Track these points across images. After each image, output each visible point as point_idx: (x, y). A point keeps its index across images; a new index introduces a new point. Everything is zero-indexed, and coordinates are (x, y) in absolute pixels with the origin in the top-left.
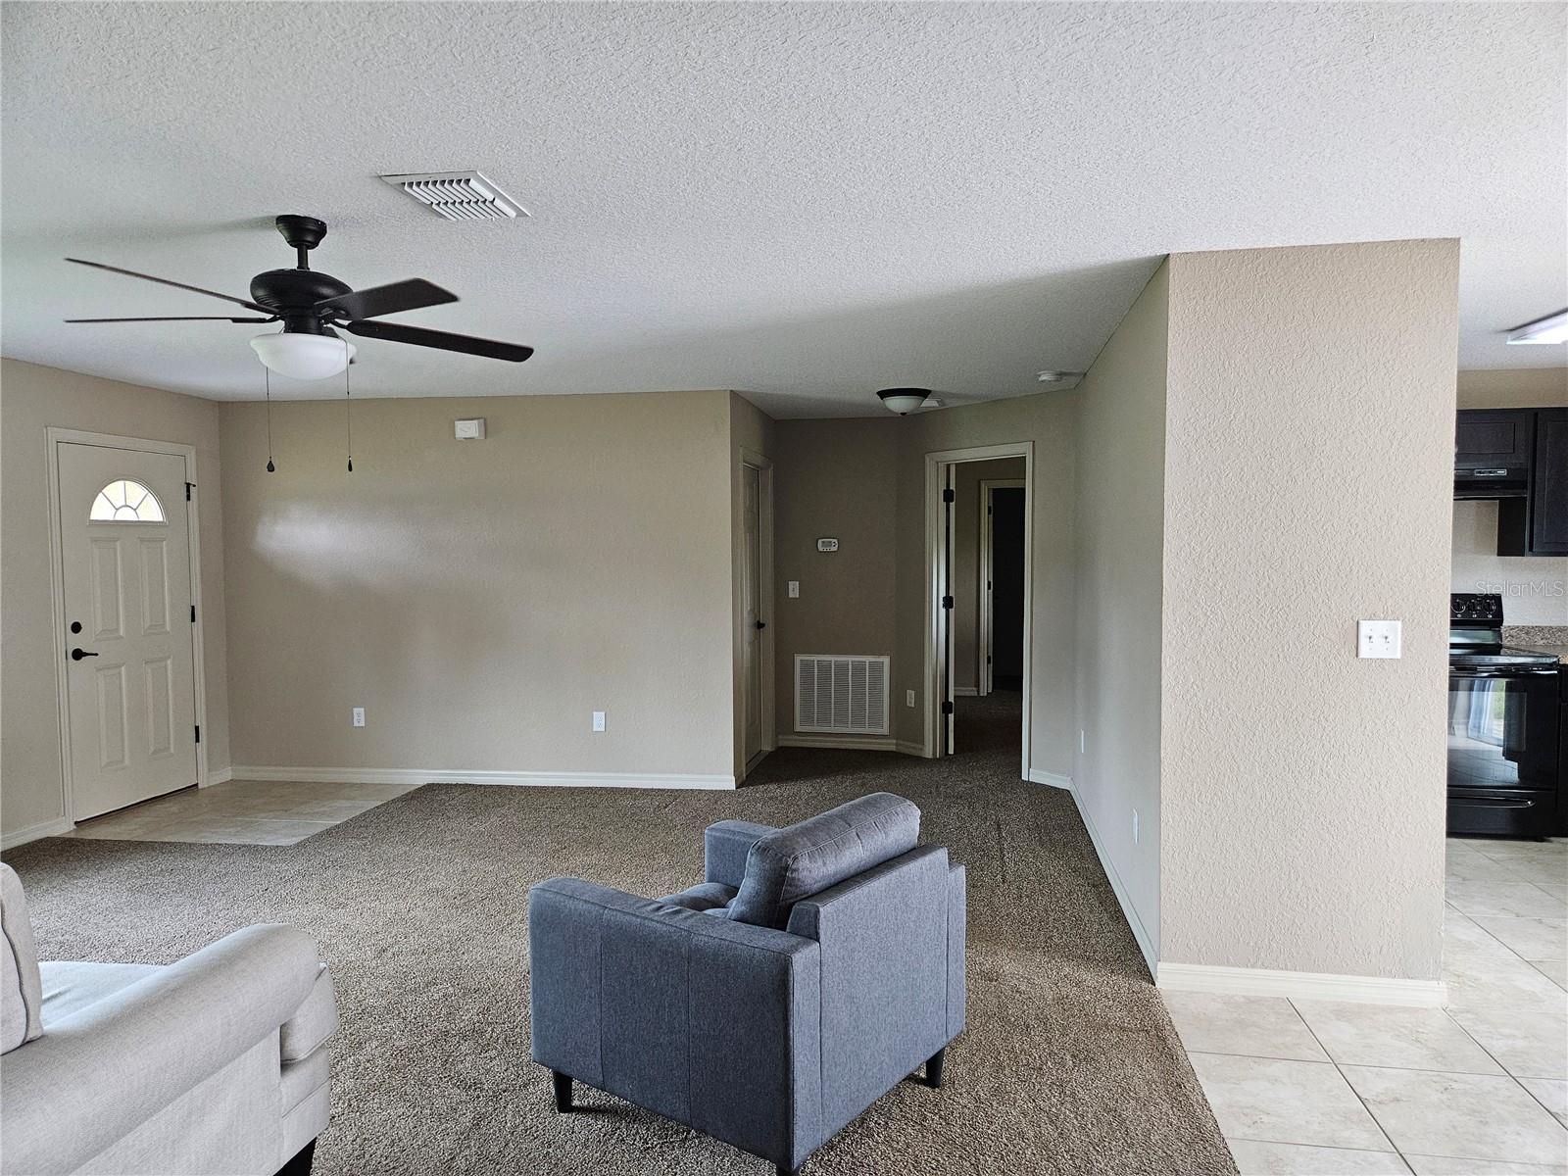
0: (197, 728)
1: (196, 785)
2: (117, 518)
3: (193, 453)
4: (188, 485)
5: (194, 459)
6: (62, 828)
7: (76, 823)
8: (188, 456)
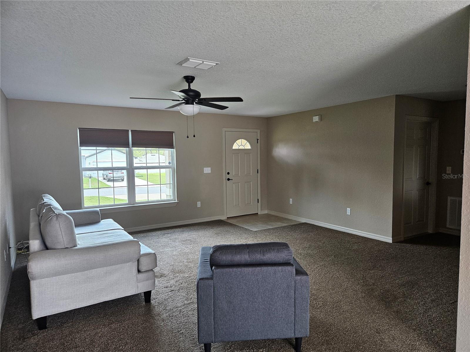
0: (258, 199)
1: (258, 213)
2: (239, 148)
3: (259, 131)
4: (257, 139)
5: (259, 133)
6: (224, 218)
7: (227, 218)
8: (258, 132)
